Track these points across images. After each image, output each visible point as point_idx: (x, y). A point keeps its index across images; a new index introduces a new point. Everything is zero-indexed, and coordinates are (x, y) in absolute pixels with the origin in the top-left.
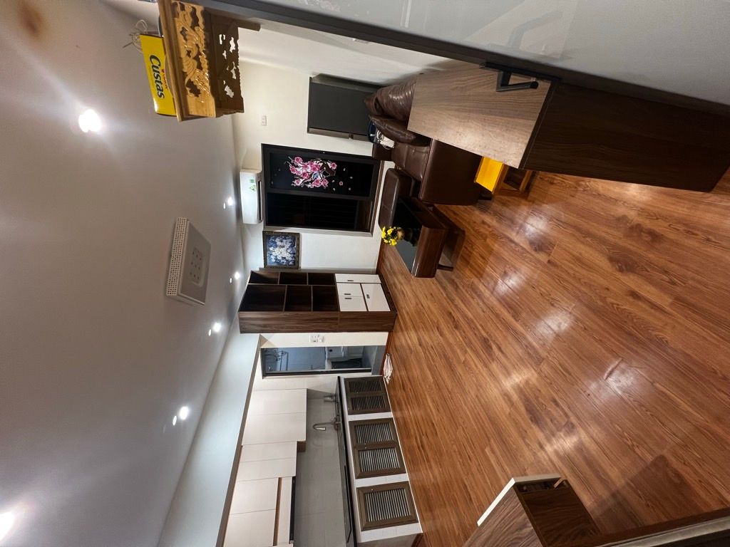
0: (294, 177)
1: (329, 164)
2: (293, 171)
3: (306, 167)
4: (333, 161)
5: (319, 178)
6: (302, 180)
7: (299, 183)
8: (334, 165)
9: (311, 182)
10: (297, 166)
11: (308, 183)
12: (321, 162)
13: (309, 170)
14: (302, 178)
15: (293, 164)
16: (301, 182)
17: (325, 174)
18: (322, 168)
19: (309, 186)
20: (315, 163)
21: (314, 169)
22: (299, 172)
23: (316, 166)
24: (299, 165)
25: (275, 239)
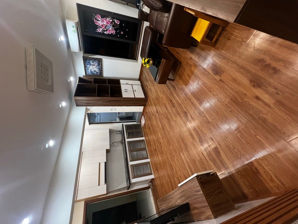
0: (96, 27)
1: (115, 21)
2: (96, 22)
3: (103, 21)
4: (117, 19)
5: (110, 29)
6: (101, 29)
7: (100, 30)
8: (118, 22)
9: (107, 30)
10: (98, 20)
11: (104, 31)
12: (111, 19)
13: (105, 23)
14: (102, 28)
15: (96, 19)
16: (101, 30)
17: (113, 26)
18: (111, 23)
19: (105, 33)
20: (108, 19)
21: (108, 23)
22: (99, 24)
23: (109, 21)
24: (99, 19)
25: (89, 61)
